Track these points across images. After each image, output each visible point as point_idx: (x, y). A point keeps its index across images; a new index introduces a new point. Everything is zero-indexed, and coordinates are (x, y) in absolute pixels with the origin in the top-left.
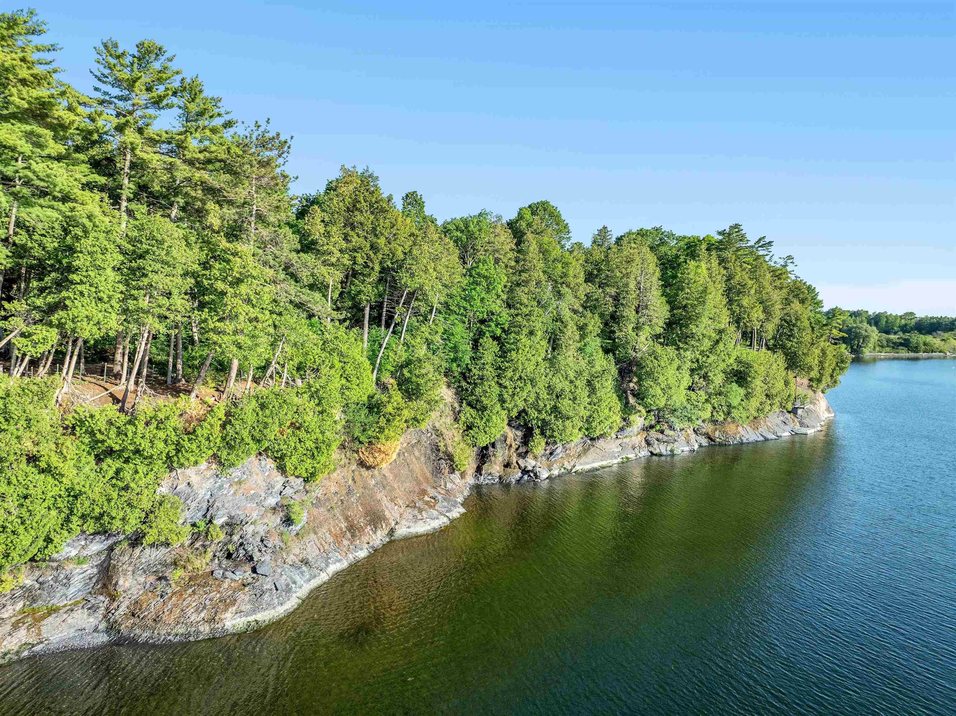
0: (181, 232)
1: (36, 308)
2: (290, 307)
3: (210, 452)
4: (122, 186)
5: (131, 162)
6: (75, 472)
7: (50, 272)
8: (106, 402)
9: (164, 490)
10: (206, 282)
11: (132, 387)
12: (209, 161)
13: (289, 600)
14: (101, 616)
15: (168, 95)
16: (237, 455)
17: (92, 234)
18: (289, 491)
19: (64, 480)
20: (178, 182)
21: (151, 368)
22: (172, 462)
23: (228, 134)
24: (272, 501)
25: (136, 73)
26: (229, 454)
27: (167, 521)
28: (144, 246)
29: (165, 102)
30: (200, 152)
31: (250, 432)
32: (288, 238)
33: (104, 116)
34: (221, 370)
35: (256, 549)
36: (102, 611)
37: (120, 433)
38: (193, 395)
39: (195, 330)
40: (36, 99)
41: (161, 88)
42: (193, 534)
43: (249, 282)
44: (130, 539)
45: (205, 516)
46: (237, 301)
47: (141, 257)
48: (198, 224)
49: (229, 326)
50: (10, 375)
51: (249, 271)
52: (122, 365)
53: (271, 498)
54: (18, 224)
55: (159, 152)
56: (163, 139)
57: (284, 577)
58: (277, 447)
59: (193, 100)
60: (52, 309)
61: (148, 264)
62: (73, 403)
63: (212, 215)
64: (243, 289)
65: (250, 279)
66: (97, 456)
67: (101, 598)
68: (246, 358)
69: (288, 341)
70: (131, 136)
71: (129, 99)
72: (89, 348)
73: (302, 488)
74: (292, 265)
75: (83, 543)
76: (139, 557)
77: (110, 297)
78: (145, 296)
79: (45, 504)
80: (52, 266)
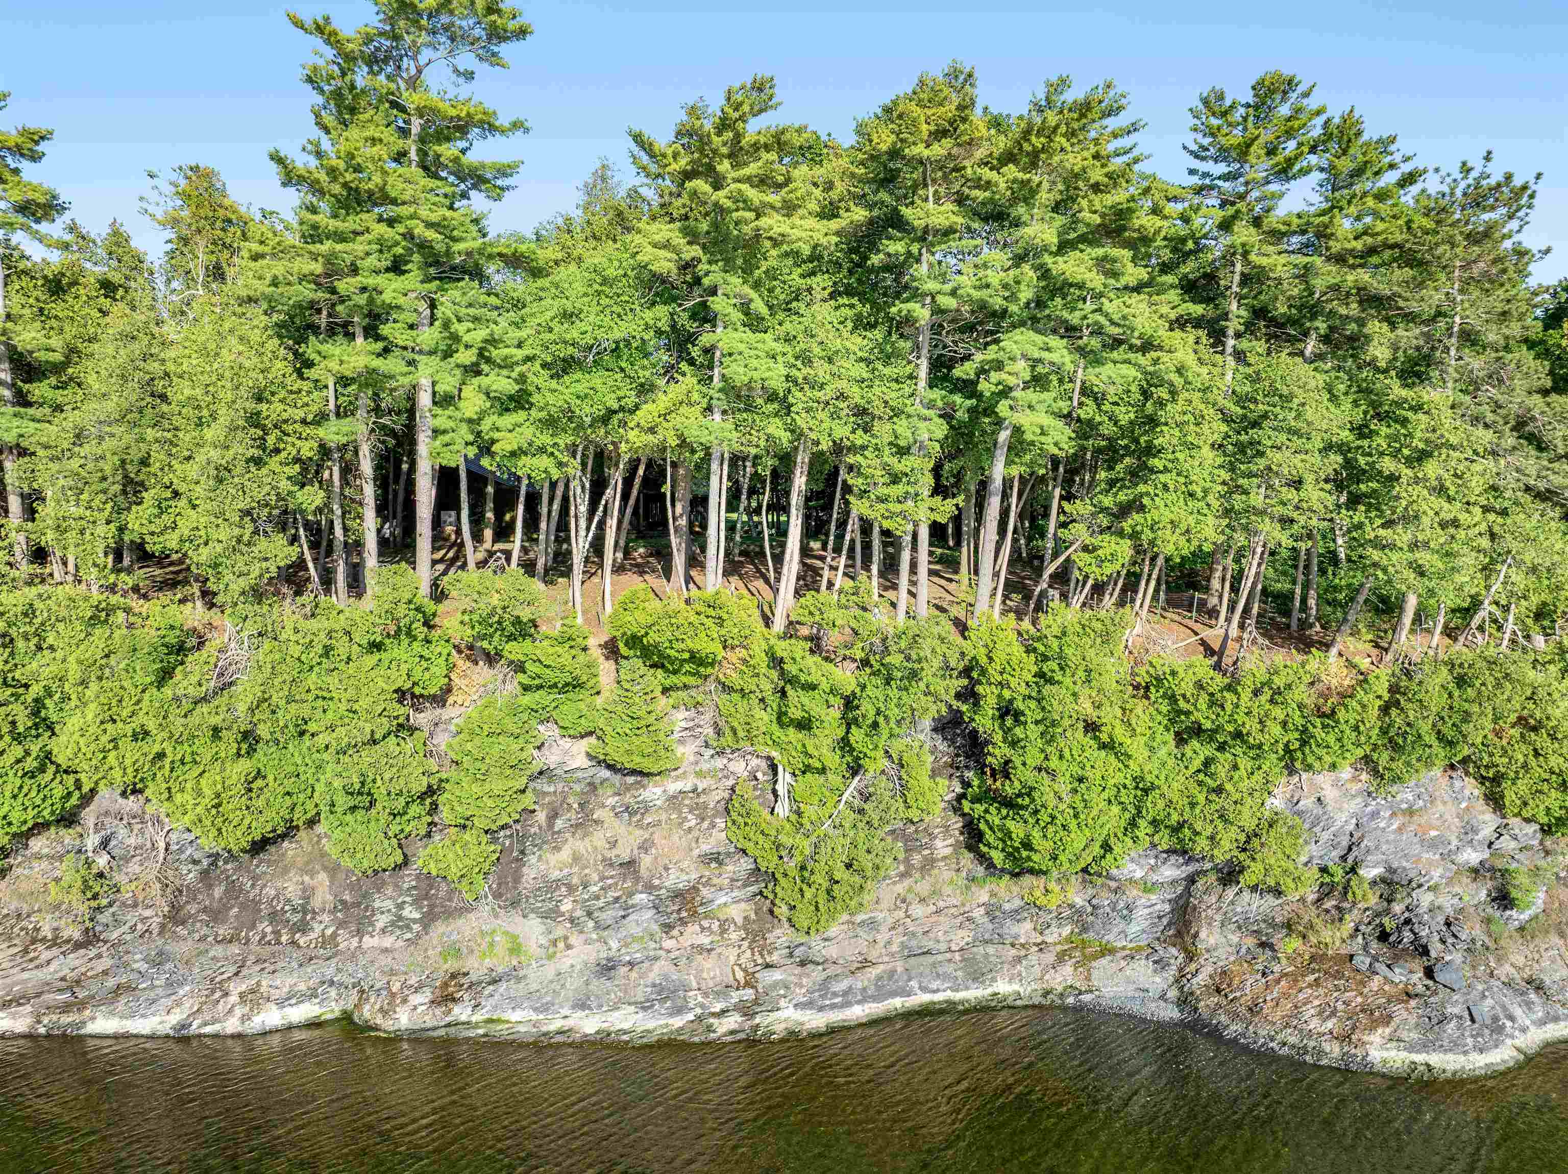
0: (1321, 378)
1: (1104, 510)
2: (1527, 499)
3: (1360, 752)
4: (1227, 314)
5: (1242, 274)
6: (1147, 753)
7: (1123, 456)
8: (1194, 653)
9: (1277, 802)
10: (1362, 461)
11: (1234, 631)
12: (1372, 251)
13: (1496, 1046)
14: (1171, 979)
15: (1302, 153)
16: (1408, 764)
17: (1185, 395)
18: (1506, 844)
19: (1131, 763)
20: (1317, 296)
21: (1265, 603)
22: (1293, 760)
23: (1408, 197)
24: (1472, 857)
25: (1252, 131)
26: (1392, 759)
27: (1280, 855)
28: (1261, 406)
29: (1297, 167)
30: (1356, 238)
31: (1434, 725)
32: (1525, 369)
33: (1204, 210)
34: (1383, 612)
35: (1436, 937)
36: (1173, 971)
37: (1213, 702)
38: (1334, 651)
39: (1340, 541)
40: (1112, 207)
41: (1292, 145)
42: (1322, 884)
43: (1444, 457)
44: (1220, 871)
45: (1344, 858)
46: (1418, 491)
47: (1255, 424)
48: (1350, 361)
49: (1402, 536)
50: (1068, 605)
51: (1442, 436)
52: (1221, 597)
53: (1469, 850)
54: (1085, 391)
55: (1286, 251)
56: (1294, 227)
57: (1489, 1002)
58: (1486, 759)
59: (1345, 152)
60: (1124, 510)
61: (1265, 435)
62: (1147, 651)
63: (1375, 342)
64: (1432, 469)
65: (1444, 451)
66: (1177, 734)
67: (1174, 951)
68: (1431, 593)
69: (1519, 564)
70: (1244, 233)
71: (1241, 175)
72: (1172, 569)
73: (1535, 842)
74: (1532, 418)
75: (1152, 862)
76: (1232, 903)
77: (1206, 491)
78: (1259, 487)
79: (1105, 795)
80: (1126, 447)
